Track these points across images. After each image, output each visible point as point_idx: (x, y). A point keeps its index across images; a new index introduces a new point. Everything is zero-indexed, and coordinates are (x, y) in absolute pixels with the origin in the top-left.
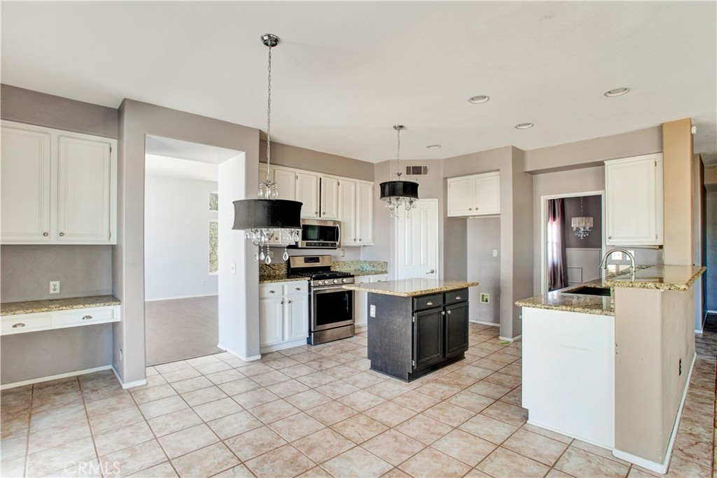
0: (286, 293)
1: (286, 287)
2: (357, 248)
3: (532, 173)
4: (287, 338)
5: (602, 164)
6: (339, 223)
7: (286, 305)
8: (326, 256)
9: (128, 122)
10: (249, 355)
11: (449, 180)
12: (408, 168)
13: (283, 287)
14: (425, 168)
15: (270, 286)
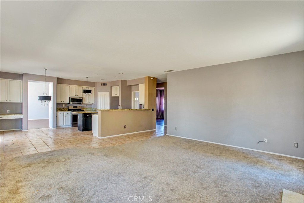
0: (64, 114)
1: (64, 113)
2: (92, 104)
3: (131, 86)
4: (64, 125)
5: (138, 85)
6: (82, 98)
7: (64, 117)
8: (79, 106)
9: (24, 77)
10: (53, 127)
11: (113, 87)
12: (102, 84)
13: (63, 113)
14: (106, 84)
15: (59, 112)
